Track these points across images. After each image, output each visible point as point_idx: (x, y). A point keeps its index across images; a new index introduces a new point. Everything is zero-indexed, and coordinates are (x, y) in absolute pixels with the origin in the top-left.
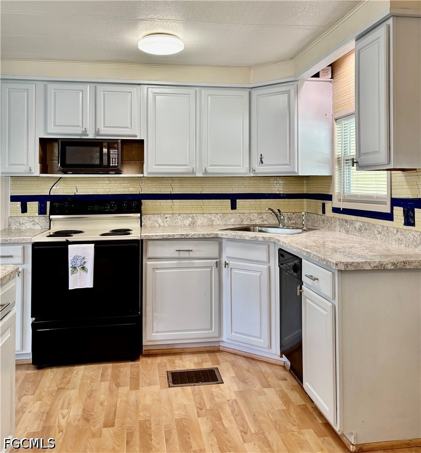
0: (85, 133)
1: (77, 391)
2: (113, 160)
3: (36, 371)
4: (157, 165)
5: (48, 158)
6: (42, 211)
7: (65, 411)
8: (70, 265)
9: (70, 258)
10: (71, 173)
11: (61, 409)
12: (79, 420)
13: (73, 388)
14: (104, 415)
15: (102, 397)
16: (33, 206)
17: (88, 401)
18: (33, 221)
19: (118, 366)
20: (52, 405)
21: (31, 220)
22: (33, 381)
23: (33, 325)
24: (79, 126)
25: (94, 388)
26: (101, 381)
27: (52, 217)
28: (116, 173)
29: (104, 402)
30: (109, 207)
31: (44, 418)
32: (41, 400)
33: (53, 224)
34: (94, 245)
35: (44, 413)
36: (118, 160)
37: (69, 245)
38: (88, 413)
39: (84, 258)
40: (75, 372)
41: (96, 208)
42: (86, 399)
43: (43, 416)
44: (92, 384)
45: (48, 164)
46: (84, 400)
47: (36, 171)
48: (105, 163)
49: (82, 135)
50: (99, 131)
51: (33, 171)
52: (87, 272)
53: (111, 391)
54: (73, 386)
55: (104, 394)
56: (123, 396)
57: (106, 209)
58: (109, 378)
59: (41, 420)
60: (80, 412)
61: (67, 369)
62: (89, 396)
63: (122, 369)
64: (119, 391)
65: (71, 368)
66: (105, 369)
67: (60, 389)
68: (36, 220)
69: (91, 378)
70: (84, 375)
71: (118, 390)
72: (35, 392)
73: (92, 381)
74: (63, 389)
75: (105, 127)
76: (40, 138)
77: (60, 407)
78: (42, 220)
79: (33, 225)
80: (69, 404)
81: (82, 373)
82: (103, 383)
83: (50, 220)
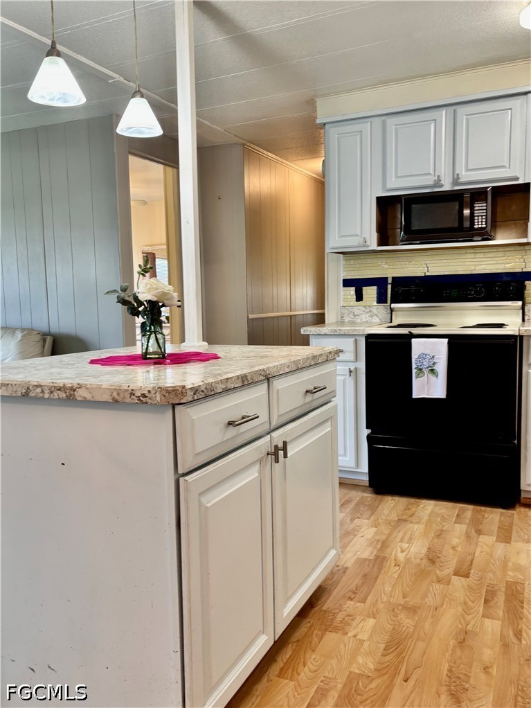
0: (438, 183)
1: (423, 526)
2: (478, 219)
3: (373, 496)
5: (389, 227)
6: (381, 299)
7: (405, 545)
8: (414, 366)
9: (414, 356)
10: (418, 242)
11: (400, 542)
12: (421, 559)
13: (418, 523)
14: (455, 561)
15: (455, 541)
16: (370, 292)
17: (436, 540)
18: (370, 311)
19: (481, 510)
20: (389, 535)
21: (368, 310)
22: (370, 505)
23: (369, 437)
24: (430, 174)
25: (444, 528)
26: (455, 523)
27: (393, 305)
28: (484, 240)
29: (458, 547)
30: (473, 293)
31: (379, 546)
32: (376, 527)
33: (396, 316)
34: (447, 339)
35: (379, 541)
36: (486, 219)
37: (413, 340)
38: (434, 554)
39: (433, 357)
40: (421, 506)
41: (455, 293)
42: (433, 538)
43: (377, 544)
44: (444, 524)
45: (389, 234)
46: (431, 538)
47: (373, 244)
48: (467, 224)
49: (434, 186)
50: (458, 178)
51: (368, 243)
52: (437, 376)
53: (468, 537)
54: (418, 520)
55: (459, 538)
56: (485, 547)
57: (470, 294)
58: (467, 521)
59: (375, 548)
60: (424, 551)
61: (412, 500)
62: (438, 536)
63: (486, 515)
64: (480, 539)
65: (417, 500)
66: (464, 511)
67: (401, 521)
68: (374, 310)
69: (443, 516)
70: (433, 512)
71: (478, 538)
72: (370, 517)
73: (444, 519)
74: (405, 521)
75: (468, 170)
76: (377, 198)
77: (399, 539)
78: (381, 310)
79: (370, 316)
80: (411, 539)
81: (430, 509)
82: (457, 525)
83: (392, 310)
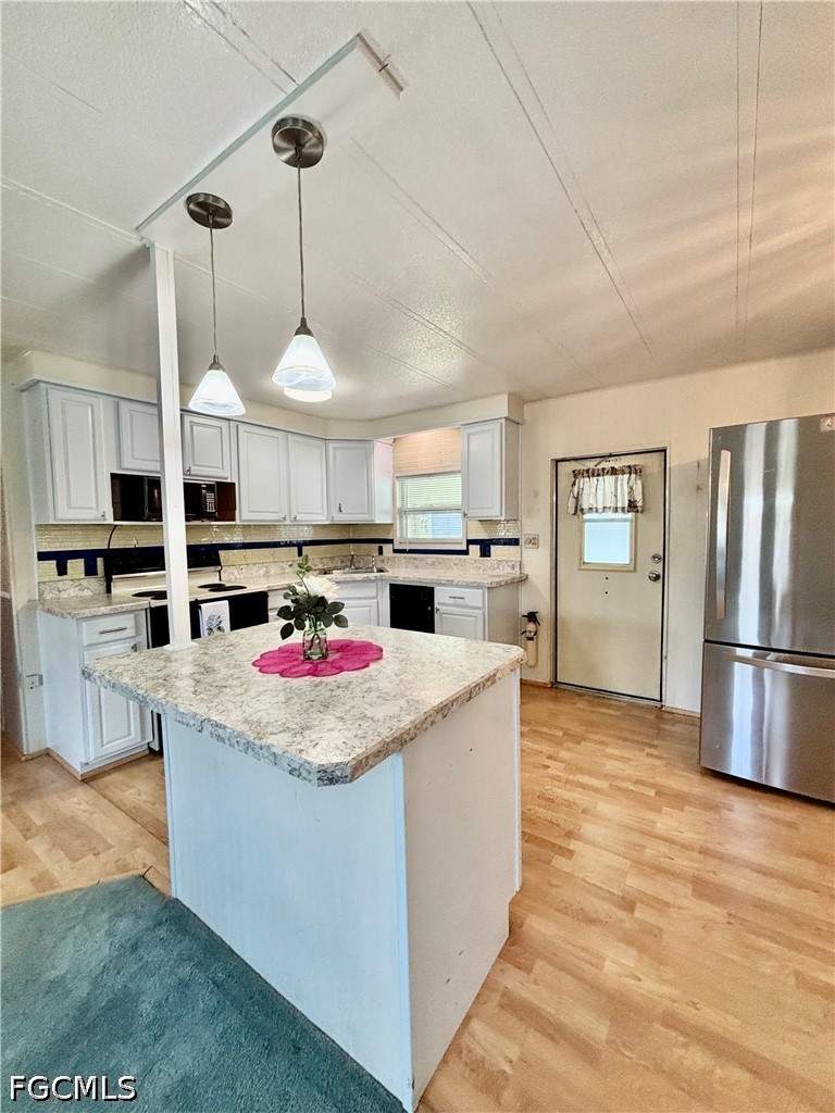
2: (209, 505)
4: (250, 511)
6: (90, 571)
16: (76, 567)
21: (76, 584)
27: (109, 577)
33: (115, 587)
36: (215, 505)
37: (202, 605)
39: (219, 617)
51: (106, 517)
68: (83, 583)
75: (195, 465)
78: (92, 582)
79: (79, 590)
83: (108, 582)
